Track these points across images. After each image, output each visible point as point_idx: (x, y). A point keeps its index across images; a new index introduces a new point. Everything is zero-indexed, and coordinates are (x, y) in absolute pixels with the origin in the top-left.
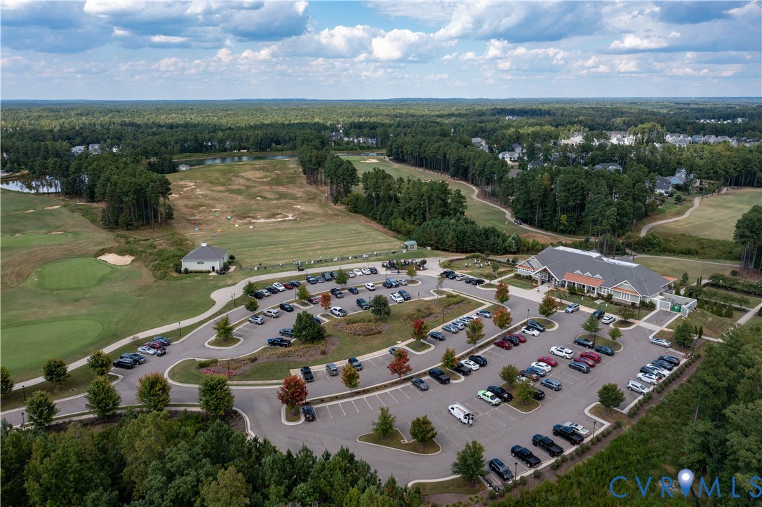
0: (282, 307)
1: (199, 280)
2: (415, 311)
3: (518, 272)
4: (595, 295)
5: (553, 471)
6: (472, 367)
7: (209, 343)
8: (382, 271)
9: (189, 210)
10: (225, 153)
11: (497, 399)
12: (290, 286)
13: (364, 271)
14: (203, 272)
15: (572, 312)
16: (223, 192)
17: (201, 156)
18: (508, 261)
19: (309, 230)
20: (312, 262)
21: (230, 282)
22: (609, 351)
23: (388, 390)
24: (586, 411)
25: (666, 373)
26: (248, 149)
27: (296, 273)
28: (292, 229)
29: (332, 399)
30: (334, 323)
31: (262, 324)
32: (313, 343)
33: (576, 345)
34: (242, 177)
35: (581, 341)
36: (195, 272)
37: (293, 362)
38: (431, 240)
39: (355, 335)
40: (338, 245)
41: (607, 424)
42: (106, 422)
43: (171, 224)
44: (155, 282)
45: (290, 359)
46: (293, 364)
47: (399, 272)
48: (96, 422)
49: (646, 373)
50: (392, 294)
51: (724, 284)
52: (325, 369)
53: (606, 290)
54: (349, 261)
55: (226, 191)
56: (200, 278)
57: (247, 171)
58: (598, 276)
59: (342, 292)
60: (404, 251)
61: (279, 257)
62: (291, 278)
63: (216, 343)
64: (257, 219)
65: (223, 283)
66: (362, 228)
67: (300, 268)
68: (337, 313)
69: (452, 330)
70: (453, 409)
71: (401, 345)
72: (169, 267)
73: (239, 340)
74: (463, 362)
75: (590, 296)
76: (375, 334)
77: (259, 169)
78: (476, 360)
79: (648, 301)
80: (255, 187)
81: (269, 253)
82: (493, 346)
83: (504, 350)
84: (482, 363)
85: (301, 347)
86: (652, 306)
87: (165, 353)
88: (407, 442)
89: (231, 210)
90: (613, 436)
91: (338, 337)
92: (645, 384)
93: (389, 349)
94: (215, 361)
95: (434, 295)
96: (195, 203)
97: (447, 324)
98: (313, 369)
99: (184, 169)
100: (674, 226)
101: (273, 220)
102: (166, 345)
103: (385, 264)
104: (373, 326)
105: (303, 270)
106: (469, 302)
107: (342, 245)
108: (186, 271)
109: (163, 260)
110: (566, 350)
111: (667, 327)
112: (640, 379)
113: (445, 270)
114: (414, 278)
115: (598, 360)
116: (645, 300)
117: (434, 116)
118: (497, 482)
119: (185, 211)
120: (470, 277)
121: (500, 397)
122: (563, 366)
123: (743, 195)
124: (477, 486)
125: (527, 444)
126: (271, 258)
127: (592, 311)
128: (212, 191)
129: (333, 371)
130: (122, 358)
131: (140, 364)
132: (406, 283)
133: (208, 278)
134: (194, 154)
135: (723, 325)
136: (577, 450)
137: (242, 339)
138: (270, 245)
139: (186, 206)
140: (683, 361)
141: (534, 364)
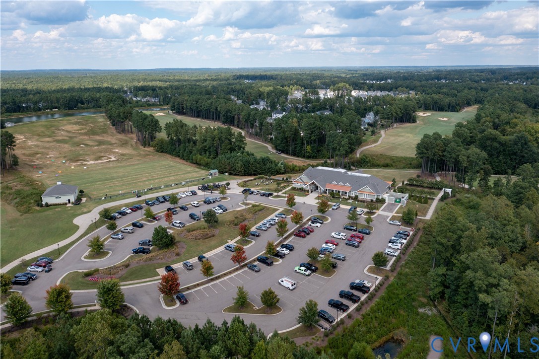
0: (134, 225)
1: (59, 211)
2: (234, 219)
3: (294, 186)
4: (347, 197)
5: (357, 312)
6: (285, 252)
7: (85, 258)
8: (200, 193)
9: (28, 158)
10: (40, 112)
11: (309, 271)
12: (135, 209)
13: (187, 194)
14: (61, 204)
15: (337, 209)
16: (51, 142)
17: (20, 115)
18: (283, 179)
19: (133, 167)
20: (146, 190)
21: (85, 210)
22: (368, 232)
23: (232, 275)
24: (365, 271)
25: (404, 241)
26: (59, 108)
27: (135, 199)
28: (118, 167)
29: (195, 286)
30: (177, 232)
31: (122, 239)
32: (168, 248)
33: (345, 230)
34: (63, 130)
35: (349, 227)
36: (54, 205)
37: (157, 263)
38: (226, 168)
39: (196, 239)
40: (159, 177)
41: (380, 278)
42: (21, 329)
43: (16, 170)
44: (21, 215)
45: (154, 262)
46: (157, 265)
47: (212, 193)
48: (13, 330)
49: (393, 243)
50: (214, 208)
51: (417, 184)
52: (182, 266)
53: (354, 193)
54: (173, 187)
55: (54, 141)
56: (59, 209)
57: (66, 125)
58: (348, 184)
59: (176, 209)
60: (210, 177)
61: (117, 188)
62: (133, 203)
63: (91, 256)
64: (87, 161)
65: (80, 211)
66: (172, 163)
67: (138, 195)
68: (178, 225)
69: (263, 228)
70: (283, 281)
71: (232, 243)
72: (30, 203)
73: (108, 253)
74: (278, 249)
75: (344, 198)
76: (210, 237)
77: (75, 123)
78: (286, 247)
79: (380, 198)
80: (76, 137)
81: (108, 186)
82: (293, 237)
83: (301, 239)
84: (291, 248)
85: (160, 252)
86: (383, 201)
87: (51, 269)
88: (258, 308)
89: (63, 155)
90: (386, 285)
91: (184, 242)
92: (393, 250)
93: (224, 246)
94: (97, 271)
95: (242, 206)
96: (31, 152)
97: (258, 225)
98: (174, 266)
99: (9, 125)
100: (374, 149)
101: (100, 161)
102: (49, 263)
103: (200, 188)
104: (207, 231)
105: (140, 196)
106: (268, 208)
107: (161, 176)
108: (47, 205)
109: (24, 198)
110: (342, 234)
111: (395, 213)
112: (390, 247)
113: (244, 188)
114: (225, 196)
115: (362, 239)
116: (379, 197)
117: (193, 80)
118: (326, 325)
119: (24, 158)
120: (262, 192)
121: (310, 270)
122: (342, 244)
123: (406, 128)
124: (314, 330)
125: (337, 298)
126: (112, 190)
127: (349, 207)
128: (42, 142)
129: (190, 266)
130: (16, 277)
131: (33, 280)
132: (220, 199)
133: (67, 209)
134: (13, 114)
135: (425, 208)
136: (368, 297)
137: (111, 252)
138: (107, 180)
139: (24, 154)
140: (411, 233)
141: (324, 245)
